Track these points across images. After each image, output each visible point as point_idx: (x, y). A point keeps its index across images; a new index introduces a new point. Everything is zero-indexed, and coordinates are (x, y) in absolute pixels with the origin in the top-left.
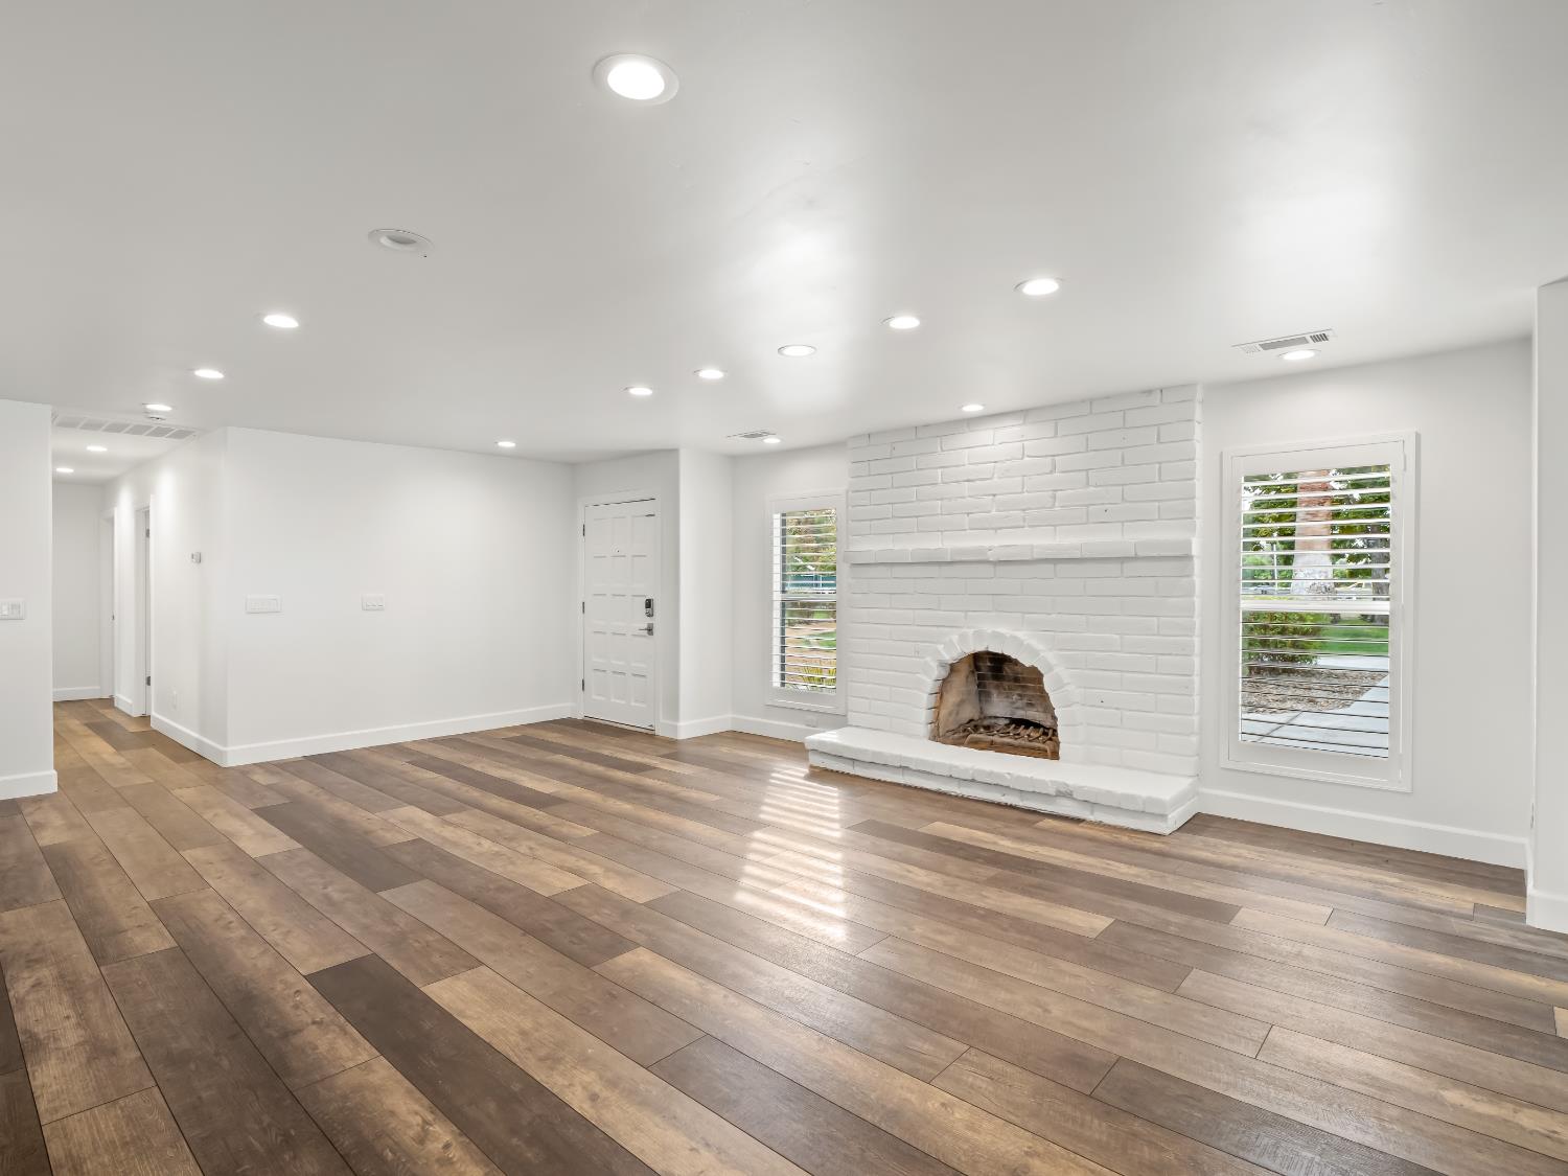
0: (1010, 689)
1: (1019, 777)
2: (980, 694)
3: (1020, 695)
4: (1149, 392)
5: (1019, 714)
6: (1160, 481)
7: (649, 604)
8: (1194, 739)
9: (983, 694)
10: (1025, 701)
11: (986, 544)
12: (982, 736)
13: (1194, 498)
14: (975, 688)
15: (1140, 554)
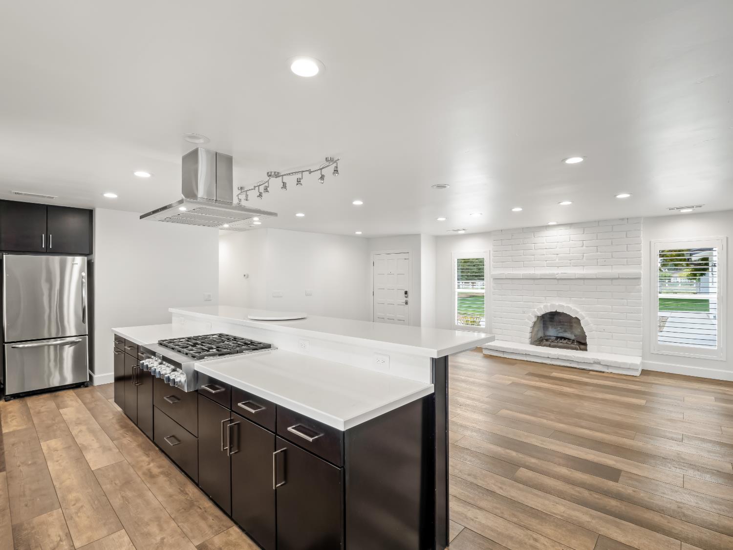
0: (557, 325)
1: (578, 357)
2: (544, 327)
3: (561, 328)
4: (623, 219)
5: (561, 335)
6: (627, 251)
7: (406, 293)
8: (641, 343)
9: (545, 327)
10: (563, 330)
11: (555, 272)
12: (545, 342)
13: (641, 257)
14: (542, 325)
15: (620, 277)
